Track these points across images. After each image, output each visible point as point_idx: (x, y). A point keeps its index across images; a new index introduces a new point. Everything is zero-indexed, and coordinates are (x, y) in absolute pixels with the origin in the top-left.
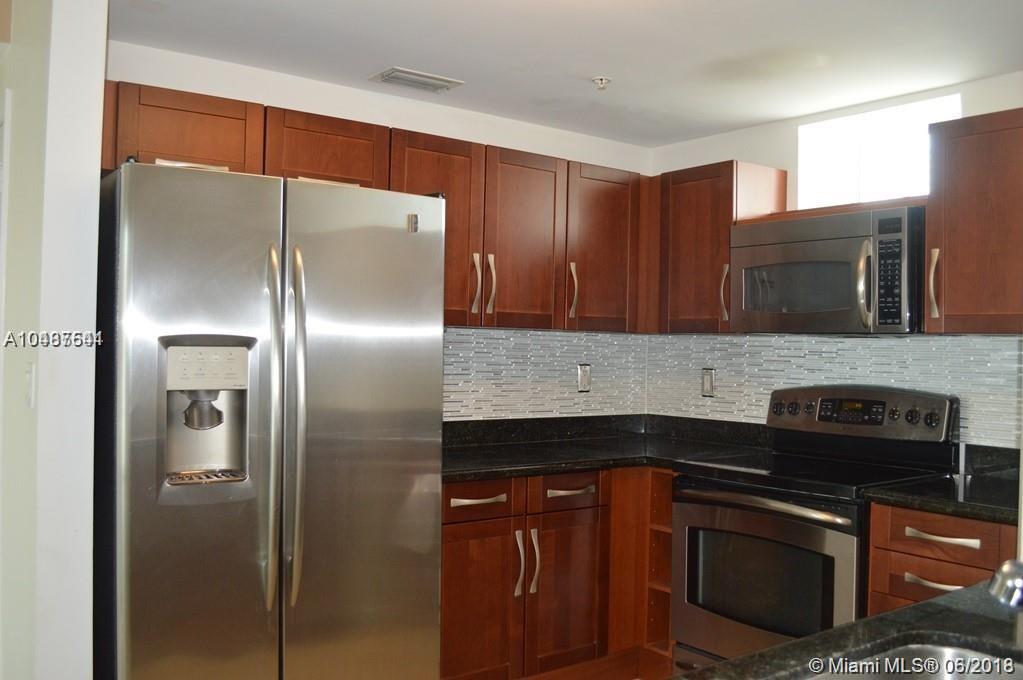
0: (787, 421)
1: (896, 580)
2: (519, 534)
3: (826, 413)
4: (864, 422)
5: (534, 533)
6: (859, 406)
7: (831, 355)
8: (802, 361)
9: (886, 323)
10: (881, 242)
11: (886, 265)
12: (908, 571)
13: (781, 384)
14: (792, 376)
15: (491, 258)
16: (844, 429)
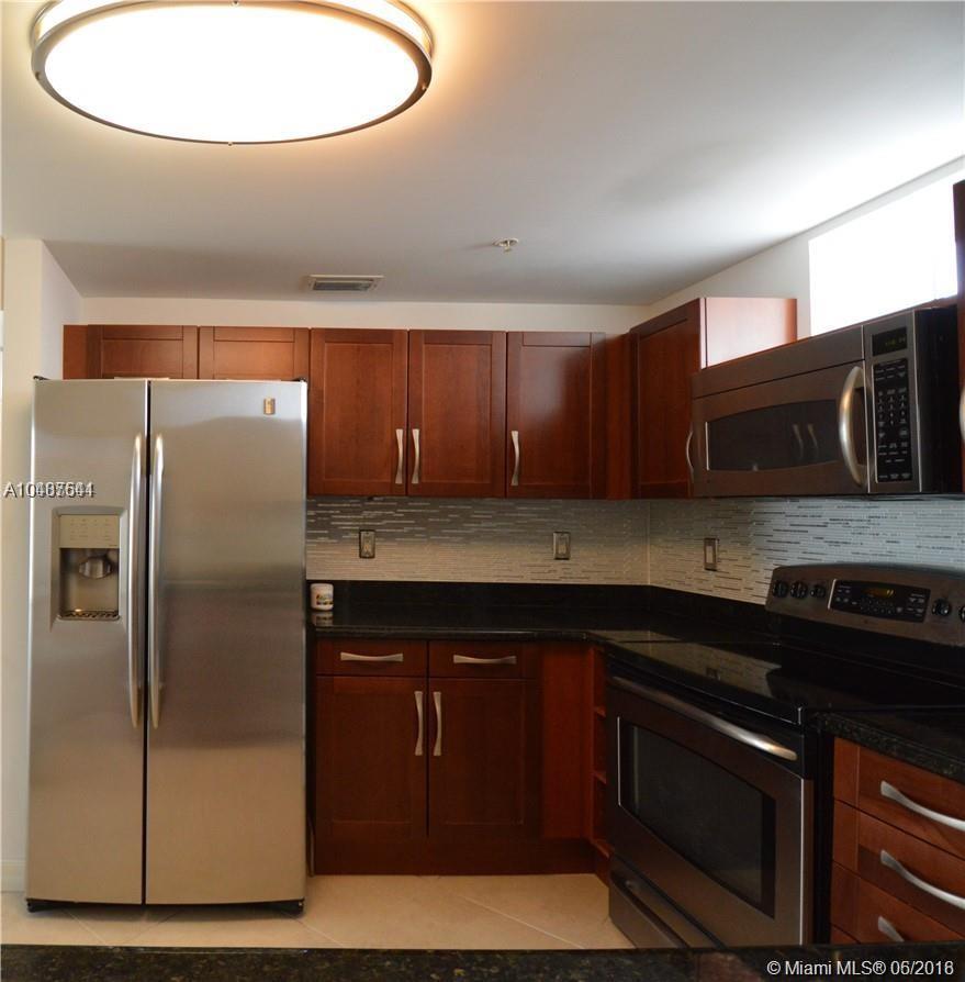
0: (789, 604)
1: (867, 857)
2: (419, 695)
3: (842, 599)
4: (895, 616)
5: (437, 696)
6: (889, 592)
7: (861, 524)
8: (820, 531)
9: (889, 479)
10: (877, 367)
11: (886, 398)
12: (886, 850)
13: (793, 558)
14: (809, 550)
15: (416, 433)
16: (866, 622)
